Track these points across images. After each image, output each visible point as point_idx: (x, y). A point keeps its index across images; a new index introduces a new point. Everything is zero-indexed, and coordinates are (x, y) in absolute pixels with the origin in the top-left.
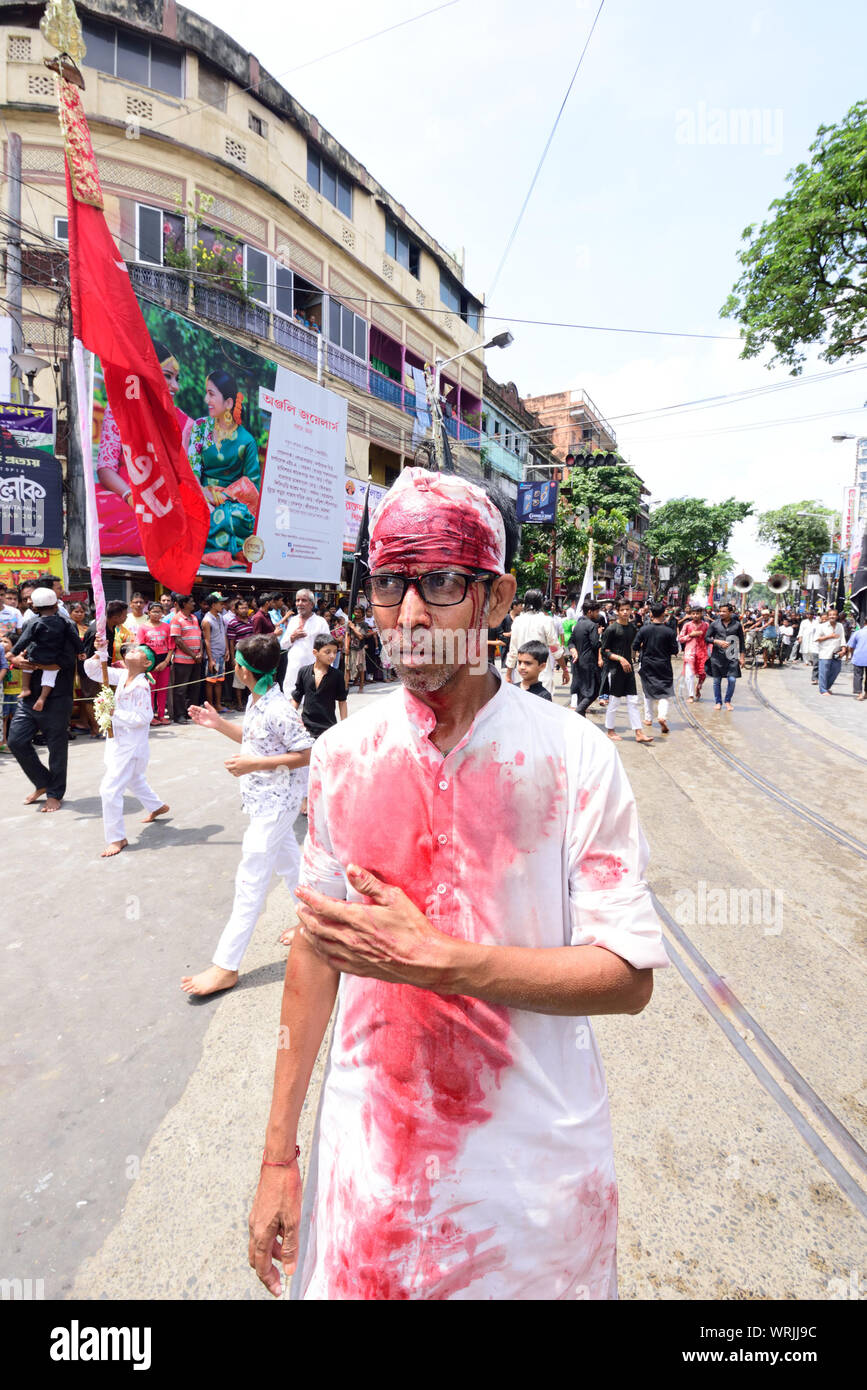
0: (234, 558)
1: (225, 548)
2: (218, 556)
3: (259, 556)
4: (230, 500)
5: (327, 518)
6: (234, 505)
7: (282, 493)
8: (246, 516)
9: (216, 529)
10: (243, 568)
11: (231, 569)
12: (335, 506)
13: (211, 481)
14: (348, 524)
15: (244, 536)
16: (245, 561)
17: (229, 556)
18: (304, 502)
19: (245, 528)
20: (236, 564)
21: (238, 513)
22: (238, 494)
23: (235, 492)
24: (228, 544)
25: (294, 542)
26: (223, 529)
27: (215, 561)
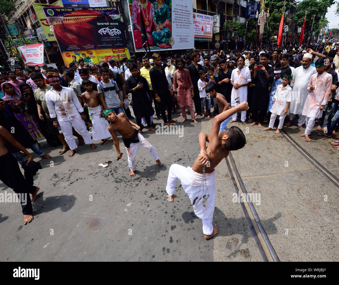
0: (167, 45)
1: (165, 42)
2: (163, 45)
3: (173, 43)
4: (164, 27)
5: (189, 28)
6: (165, 29)
7: (177, 22)
8: (169, 31)
9: (162, 36)
10: (170, 47)
11: (167, 48)
12: (191, 24)
13: (159, 22)
14: (194, 28)
15: (169, 38)
16: (170, 45)
17: (166, 44)
18: (183, 24)
19: (169, 35)
20: (168, 46)
21: (166, 31)
22: (166, 25)
23: (165, 24)
24: (165, 41)
25: (181, 37)
26: (164, 36)
27: (163, 46)
